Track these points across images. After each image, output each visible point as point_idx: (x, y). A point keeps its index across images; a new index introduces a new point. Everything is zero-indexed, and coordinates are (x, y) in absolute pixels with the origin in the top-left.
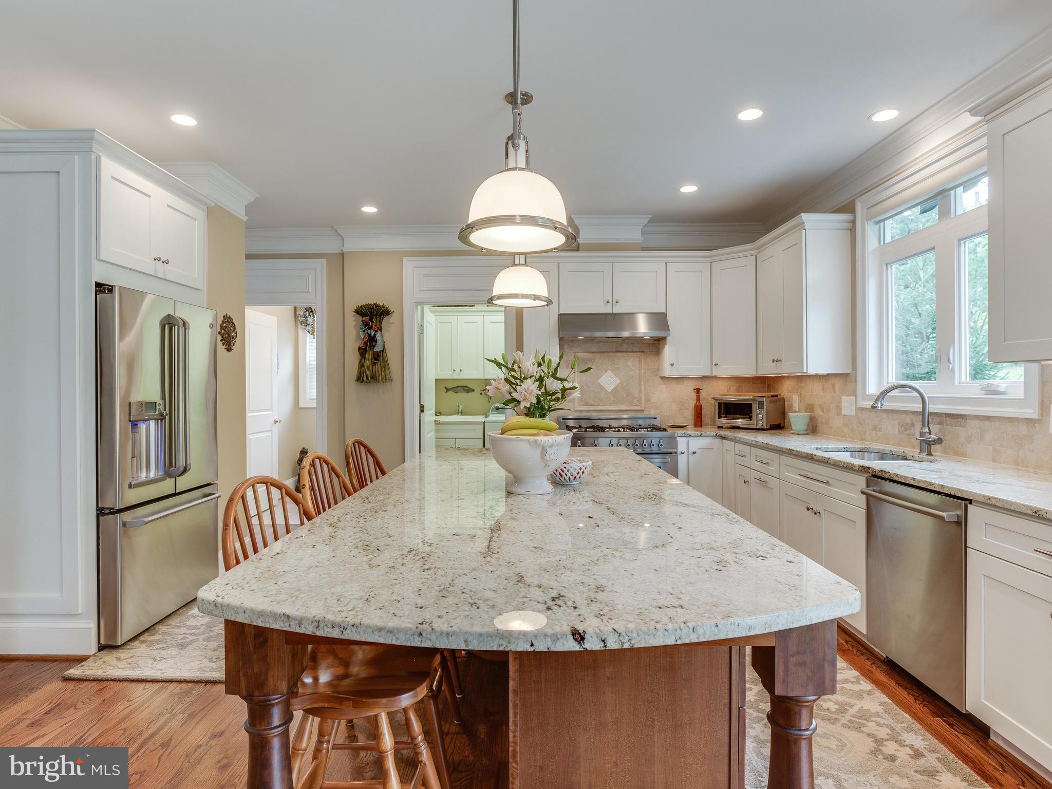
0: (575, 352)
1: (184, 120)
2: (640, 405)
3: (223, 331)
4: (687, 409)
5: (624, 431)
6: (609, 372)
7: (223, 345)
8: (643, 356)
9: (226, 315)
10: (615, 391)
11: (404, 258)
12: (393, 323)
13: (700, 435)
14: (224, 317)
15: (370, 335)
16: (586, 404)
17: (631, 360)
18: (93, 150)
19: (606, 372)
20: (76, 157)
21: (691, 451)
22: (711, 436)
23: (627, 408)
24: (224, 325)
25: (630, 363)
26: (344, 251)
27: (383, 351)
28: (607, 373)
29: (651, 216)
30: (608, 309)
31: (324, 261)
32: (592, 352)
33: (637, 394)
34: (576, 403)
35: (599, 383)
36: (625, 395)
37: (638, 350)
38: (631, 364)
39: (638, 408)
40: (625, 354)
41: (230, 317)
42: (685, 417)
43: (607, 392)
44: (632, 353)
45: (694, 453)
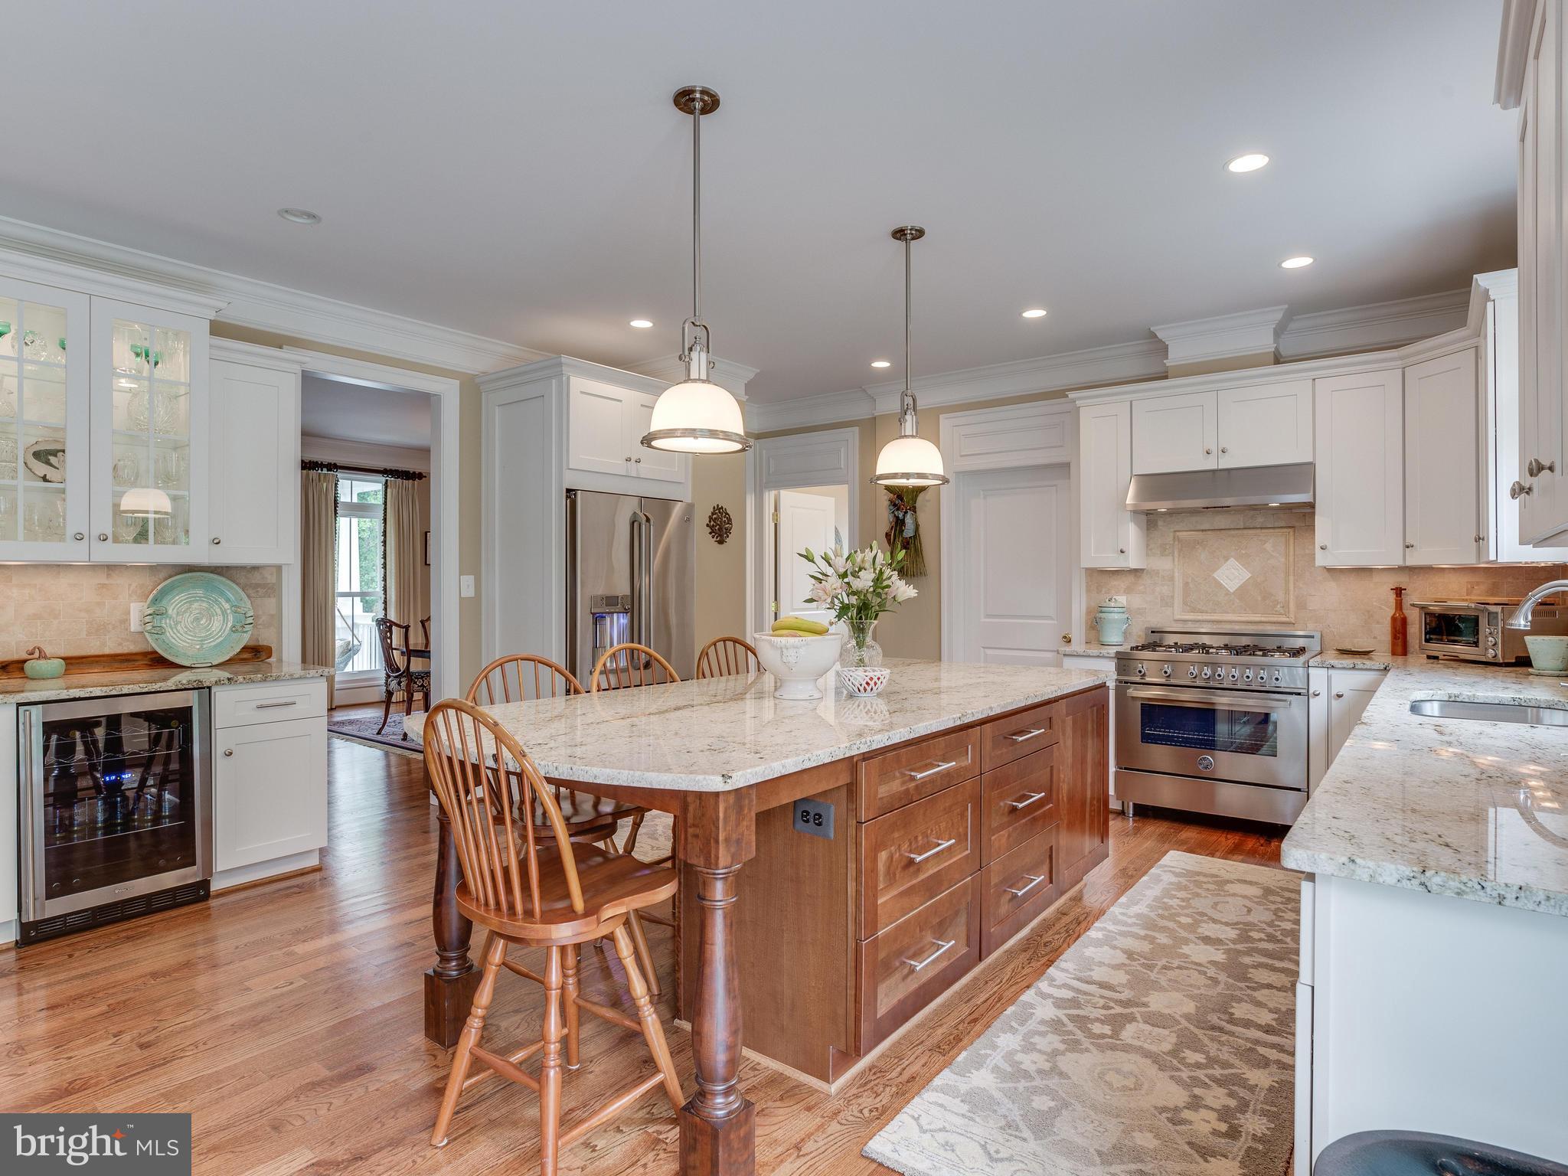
0: (1175, 531)
1: (642, 324)
2: (1286, 614)
3: (712, 523)
4: (1378, 623)
5: (1199, 652)
6: (1232, 561)
7: (713, 538)
8: (1292, 533)
9: (718, 505)
10: (1242, 591)
11: (941, 416)
12: (928, 501)
13: (1352, 666)
14: (714, 507)
15: (897, 518)
16: (1194, 610)
17: (1271, 541)
18: (563, 372)
19: (1227, 560)
20: (554, 381)
21: (1334, 692)
22: (1374, 670)
23: (1263, 619)
24: (715, 516)
25: (1268, 546)
26: (876, 414)
27: (916, 535)
28: (1228, 562)
29: (1286, 306)
30: (1210, 464)
31: (856, 429)
32: (1202, 531)
33: (1280, 596)
34: (1176, 607)
35: (1215, 579)
36: (1259, 599)
37: (1283, 524)
38: (1272, 547)
39: (1284, 619)
40: (1258, 531)
41: (722, 508)
42: (1375, 638)
43: (1228, 593)
44: (1271, 530)
45: (1340, 696)
